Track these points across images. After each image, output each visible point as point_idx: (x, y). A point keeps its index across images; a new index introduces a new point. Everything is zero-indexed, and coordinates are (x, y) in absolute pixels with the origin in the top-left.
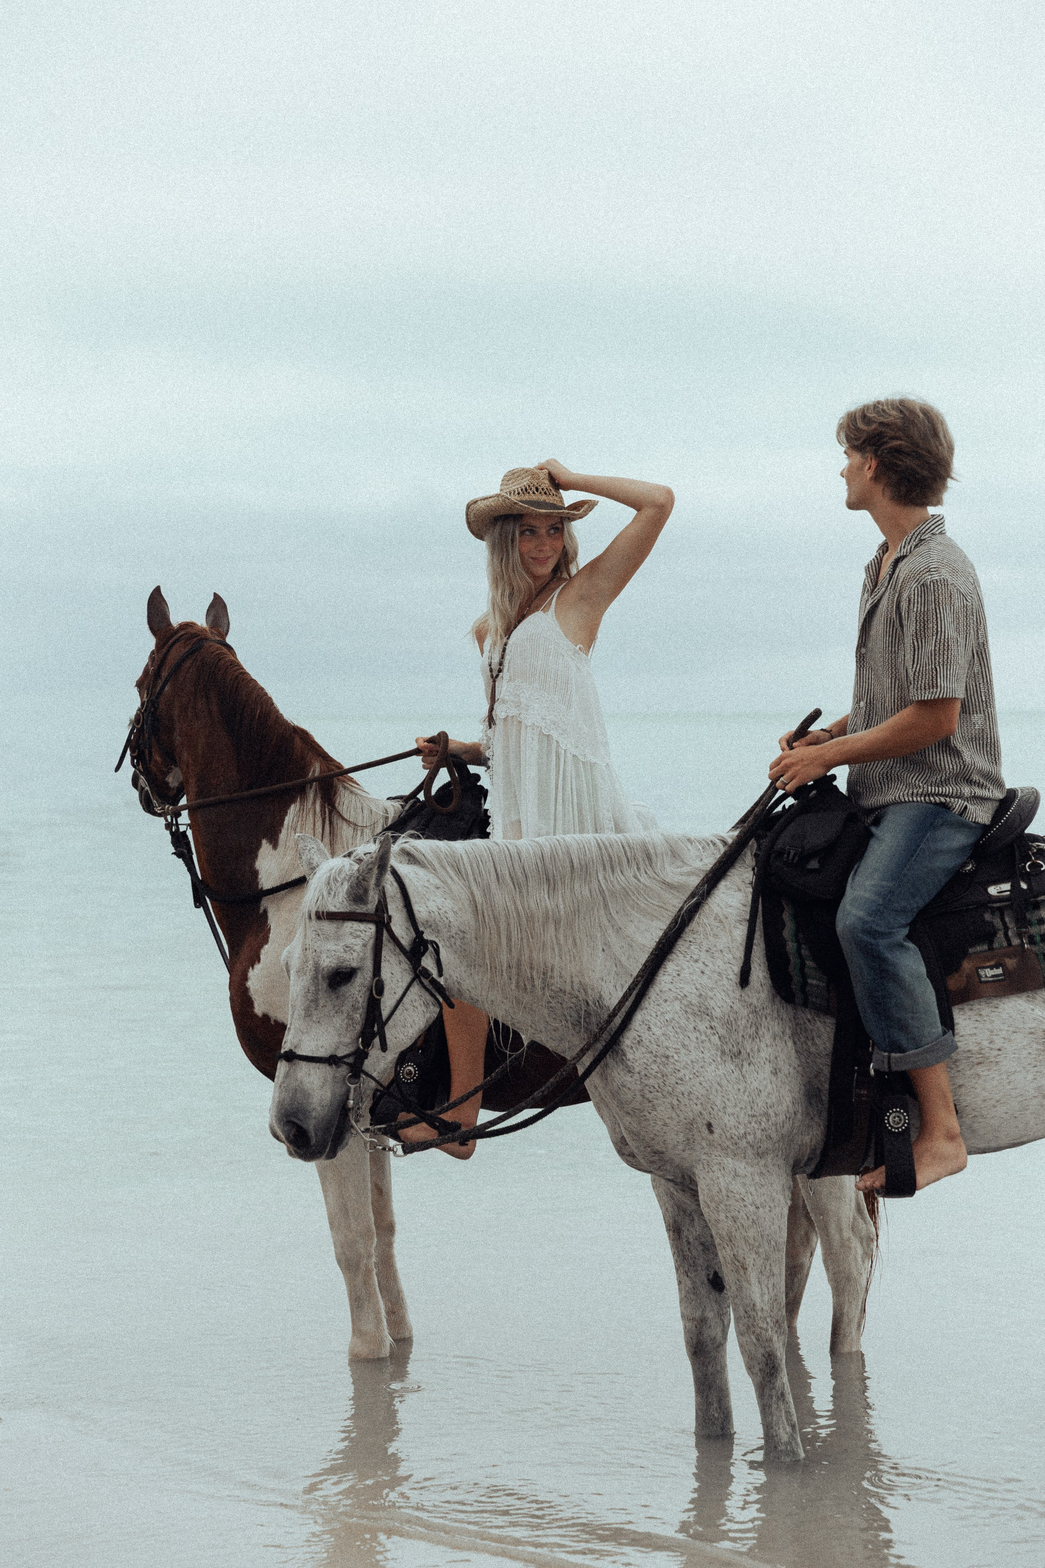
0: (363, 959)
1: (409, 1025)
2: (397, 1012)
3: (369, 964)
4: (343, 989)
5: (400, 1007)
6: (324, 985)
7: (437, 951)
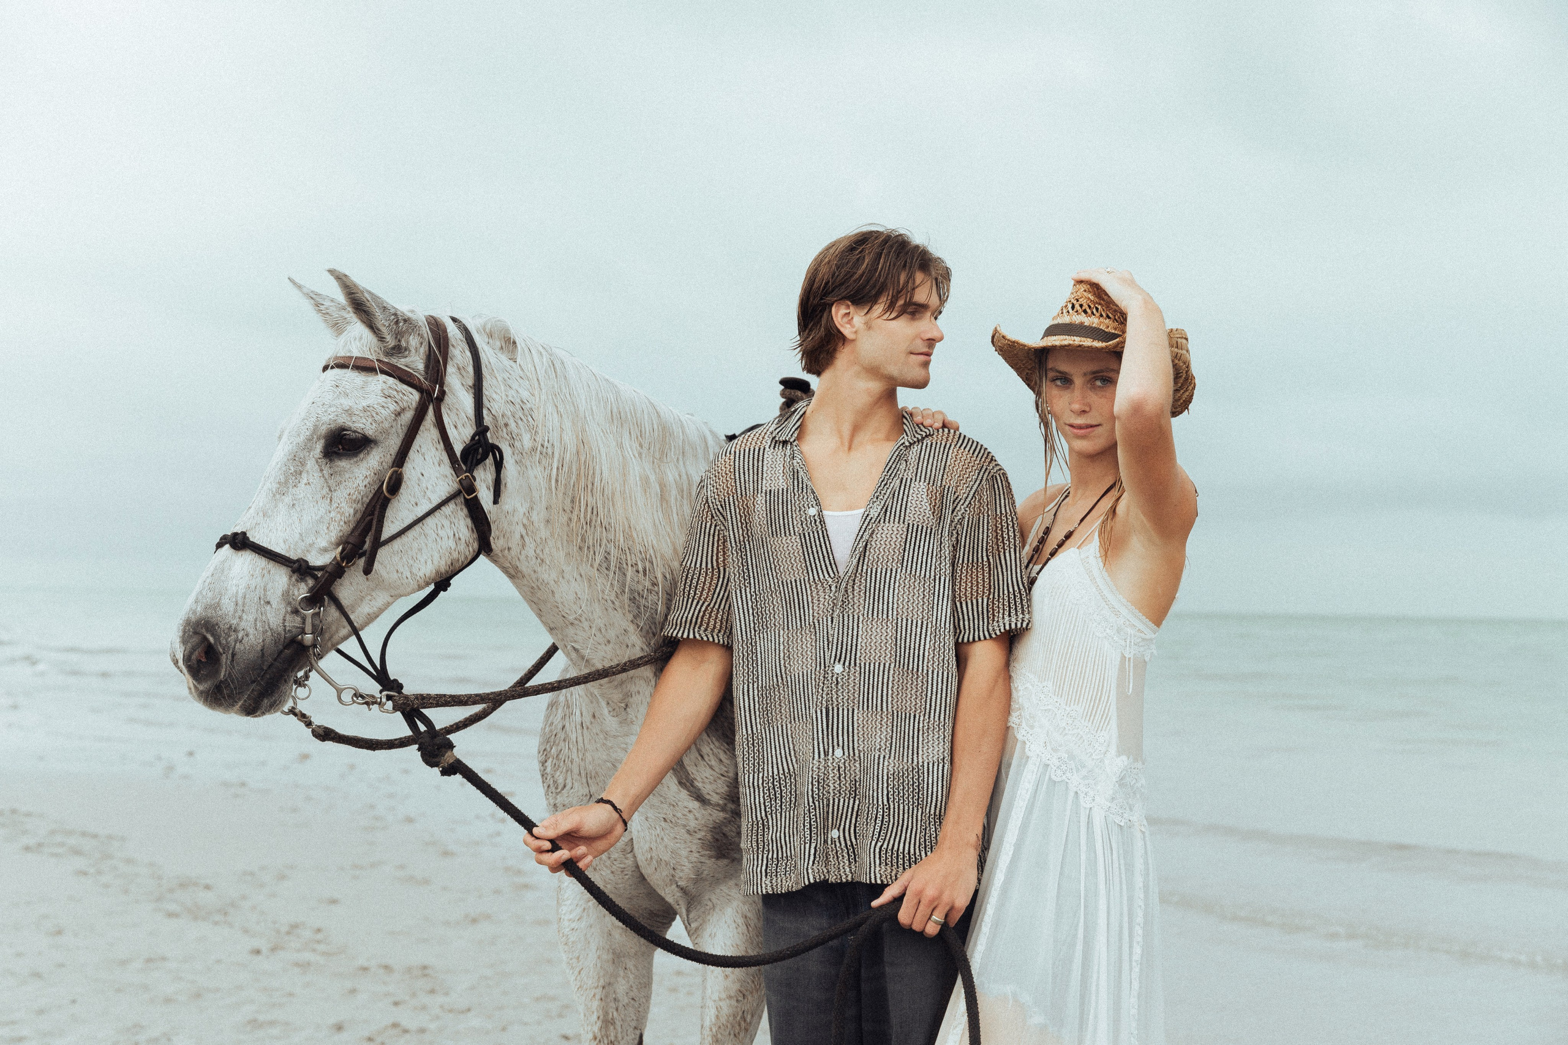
0: (386, 432)
1: (423, 560)
2: (411, 534)
3: (394, 443)
4: (343, 464)
5: (417, 528)
6: (319, 447)
7: (499, 465)
